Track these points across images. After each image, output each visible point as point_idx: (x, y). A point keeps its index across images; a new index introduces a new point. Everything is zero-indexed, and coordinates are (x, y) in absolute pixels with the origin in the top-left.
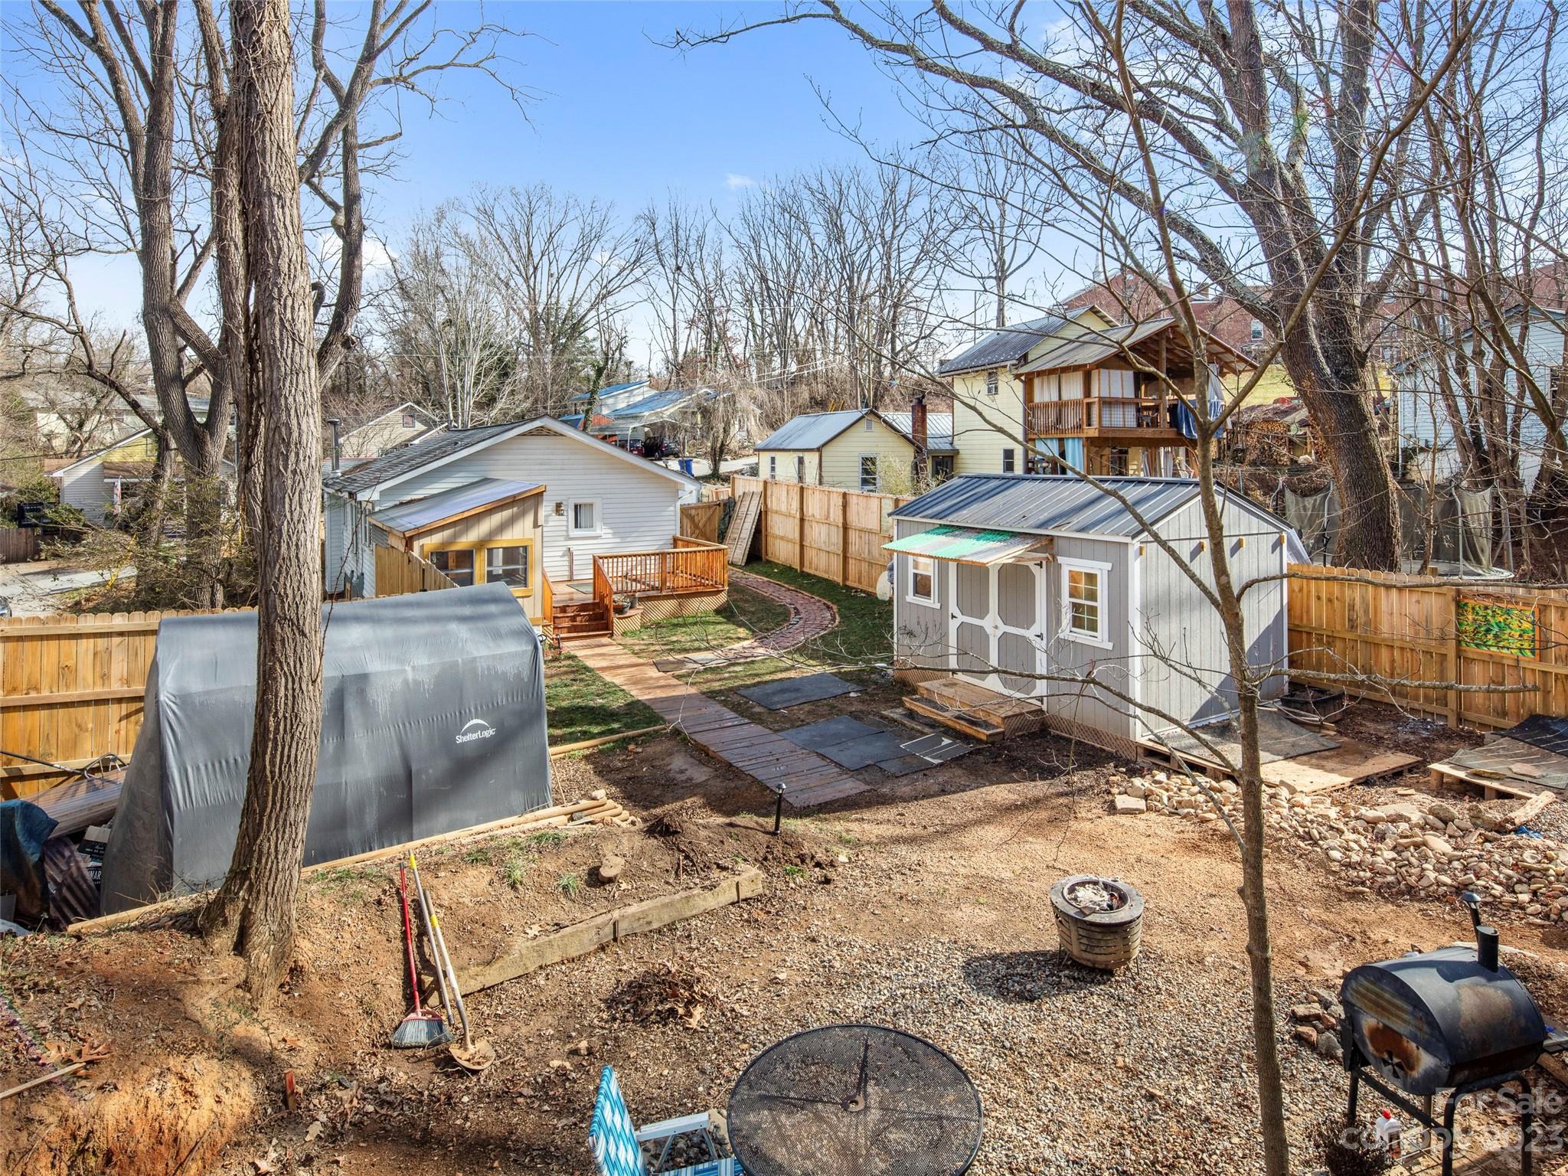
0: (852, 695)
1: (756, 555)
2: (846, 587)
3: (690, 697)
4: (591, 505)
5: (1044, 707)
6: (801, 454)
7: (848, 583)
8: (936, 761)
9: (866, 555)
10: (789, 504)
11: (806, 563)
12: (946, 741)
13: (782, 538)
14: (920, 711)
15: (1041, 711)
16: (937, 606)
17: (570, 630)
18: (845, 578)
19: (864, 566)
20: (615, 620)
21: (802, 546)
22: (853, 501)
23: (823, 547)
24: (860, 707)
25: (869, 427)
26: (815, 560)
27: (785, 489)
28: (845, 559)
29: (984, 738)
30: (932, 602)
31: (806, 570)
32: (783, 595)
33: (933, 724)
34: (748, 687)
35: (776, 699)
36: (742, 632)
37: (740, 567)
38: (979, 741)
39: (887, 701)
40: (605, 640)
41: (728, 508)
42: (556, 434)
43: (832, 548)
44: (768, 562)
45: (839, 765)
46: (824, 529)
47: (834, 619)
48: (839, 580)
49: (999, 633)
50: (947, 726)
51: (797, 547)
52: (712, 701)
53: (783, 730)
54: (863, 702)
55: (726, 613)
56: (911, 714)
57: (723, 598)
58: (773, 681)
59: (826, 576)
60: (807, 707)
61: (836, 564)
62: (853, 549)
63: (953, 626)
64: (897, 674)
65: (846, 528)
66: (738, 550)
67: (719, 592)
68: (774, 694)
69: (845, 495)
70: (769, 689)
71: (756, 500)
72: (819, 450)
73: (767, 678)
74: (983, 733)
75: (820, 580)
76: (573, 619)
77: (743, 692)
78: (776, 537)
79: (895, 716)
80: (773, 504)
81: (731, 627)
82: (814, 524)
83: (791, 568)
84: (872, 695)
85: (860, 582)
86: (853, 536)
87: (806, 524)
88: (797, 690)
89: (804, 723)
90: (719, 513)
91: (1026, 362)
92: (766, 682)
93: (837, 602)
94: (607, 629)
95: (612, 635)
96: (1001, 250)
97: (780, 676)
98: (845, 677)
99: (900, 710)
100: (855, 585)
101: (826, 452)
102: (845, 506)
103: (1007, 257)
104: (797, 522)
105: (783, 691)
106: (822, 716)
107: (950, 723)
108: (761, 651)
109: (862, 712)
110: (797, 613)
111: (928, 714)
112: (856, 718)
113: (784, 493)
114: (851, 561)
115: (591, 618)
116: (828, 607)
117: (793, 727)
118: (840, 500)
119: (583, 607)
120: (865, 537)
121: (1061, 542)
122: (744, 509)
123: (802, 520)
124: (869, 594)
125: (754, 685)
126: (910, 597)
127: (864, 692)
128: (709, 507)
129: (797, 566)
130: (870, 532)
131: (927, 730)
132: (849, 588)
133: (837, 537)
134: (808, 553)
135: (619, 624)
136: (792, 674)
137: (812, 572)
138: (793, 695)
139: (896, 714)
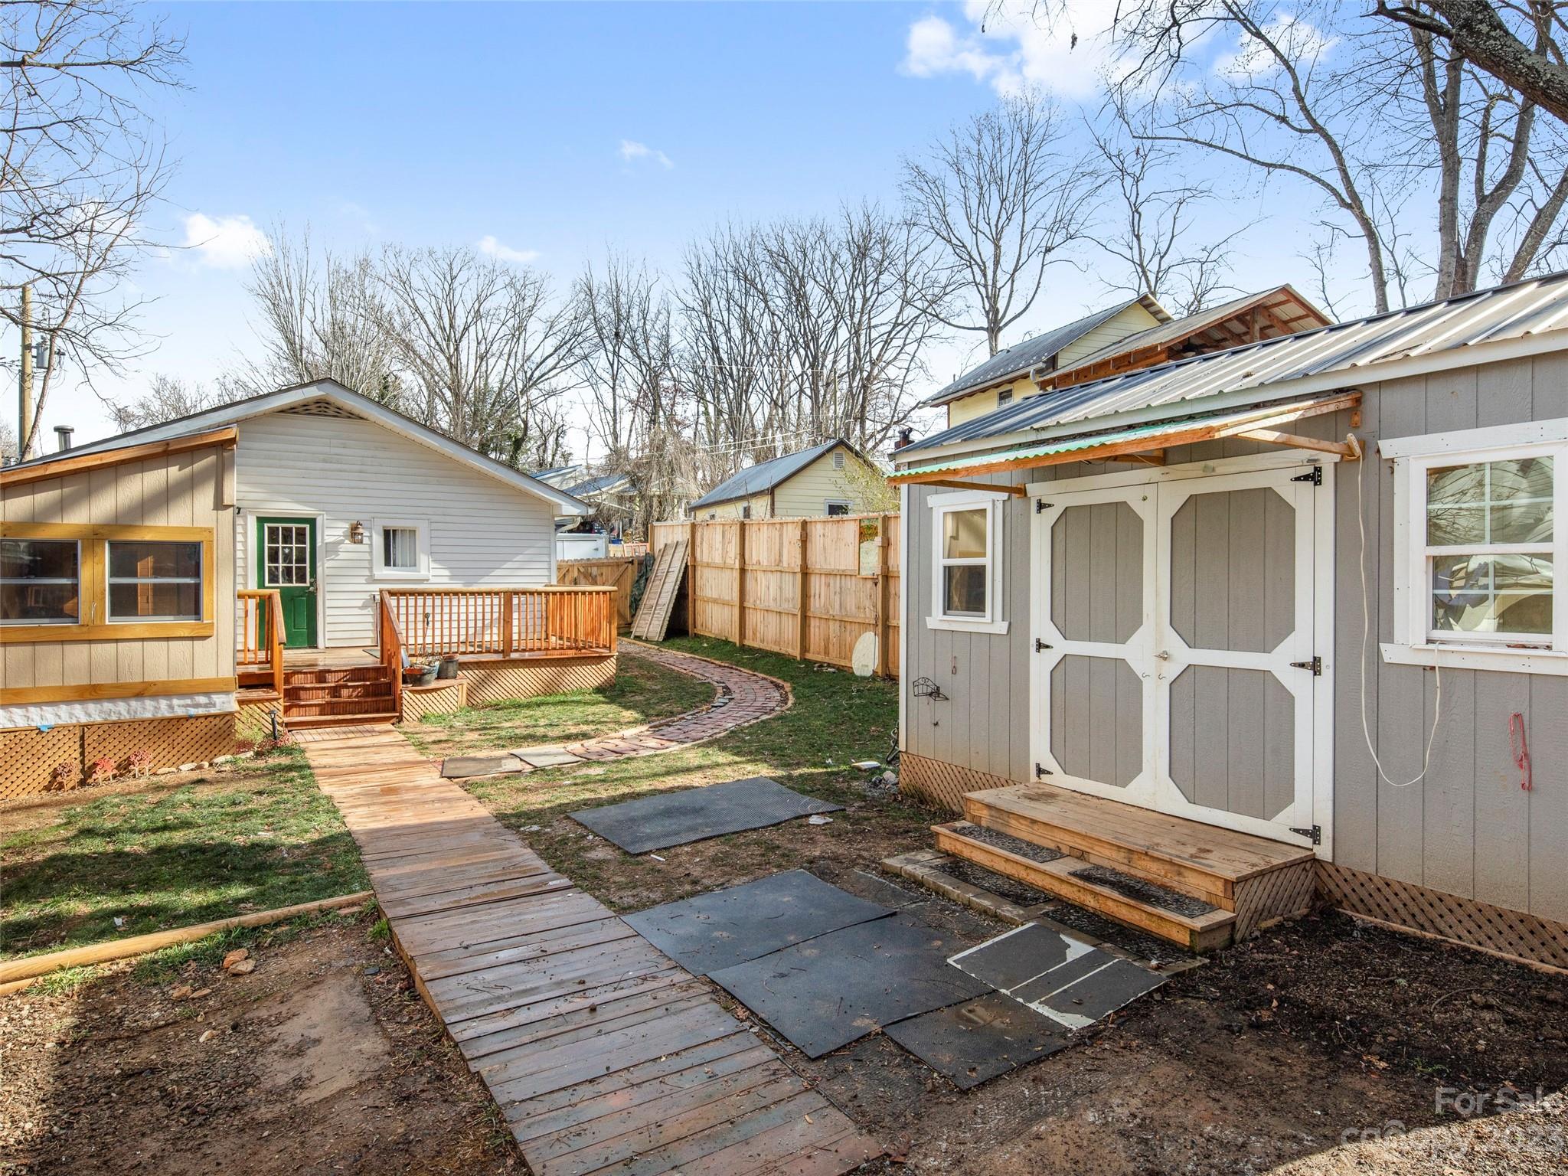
0: (814, 820)
1: (678, 627)
2: (804, 660)
3: (471, 825)
4: (413, 532)
5: (1324, 852)
6: (745, 504)
7: (809, 656)
8: (1075, 1022)
9: (835, 611)
10: (725, 552)
11: (749, 633)
12: (1077, 949)
13: (715, 601)
14: (978, 857)
15: (1314, 860)
16: (1001, 627)
17: (323, 709)
18: (805, 649)
19: (834, 627)
20: (406, 695)
21: (743, 609)
22: (817, 532)
23: (773, 606)
24: (832, 847)
25: (839, 463)
26: (761, 628)
27: (719, 529)
28: (805, 618)
29: (1184, 938)
30: (991, 622)
31: (747, 642)
32: (712, 673)
33: (1021, 895)
34: (599, 803)
35: (647, 829)
36: (628, 715)
37: (657, 643)
38: (1169, 948)
39: (892, 834)
40: (388, 726)
41: (644, 568)
42: (351, 415)
43: (786, 606)
44: (696, 636)
45: (771, 1033)
46: (774, 579)
47: (785, 701)
48: (796, 653)
49: (1172, 670)
50: (1057, 899)
51: (736, 611)
52: (510, 836)
53: (642, 906)
54: (838, 836)
55: (613, 692)
56: (956, 867)
57: (609, 668)
58: (654, 793)
59: (776, 649)
60: (712, 849)
61: (790, 629)
62: (816, 605)
63: (1040, 667)
64: (904, 780)
65: (805, 574)
66: (653, 621)
67: (601, 659)
68: (647, 818)
69: (804, 524)
70: (639, 808)
71: (681, 550)
72: (771, 491)
73: (644, 786)
74: (1177, 926)
75: (766, 654)
76: (335, 691)
77: (581, 816)
78: (708, 601)
79: (920, 872)
80: (703, 555)
81: (614, 708)
82: (760, 575)
83: (726, 642)
84: (857, 822)
85: (827, 653)
86: (816, 584)
87: (749, 575)
88: (697, 811)
89: (697, 888)
90: (632, 573)
91: (1055, 368)
92: (638, 796)
93: (791, 679)
94: (394, 710)
95: (400, 719)
96: (993, 299)
97: (670, 782)
98: (804, 786)
99: (926, 856)
100: (819, 658)
101: (777, 492)
102: (804, 541)
103: (1001, 305)
104: (736, 574)
105: (668, 813)
106: (744, 869)
107: (1065, 891)
108: (653, 743)
109: (835, 858)
110: (727, 691)
111: (1000, 866)
112: (823, 874)
113: (718, 537)
114: (814, 624)
115: (367, 692)
116: (777, 686)
117: (669, 898)
118: (798, 532)
119: (358, 673)
120: (836, 582)
121: (1390, 399)
122: (665, 566)
123: (743, 571)
124: (840, 669)
125: (613, 801)
126: (937, 619)
127: (839, 814)
128: (618, 565)
129: (735, 638)
130: (843, 575)
131: (1008, 910)
132: (809, 663)
133: (792, 588)
134: (752, 618)
135: (410, 700)
136: (696, 780)
137: (756, 645)
138: (688, 821)
139: (920, 865)
